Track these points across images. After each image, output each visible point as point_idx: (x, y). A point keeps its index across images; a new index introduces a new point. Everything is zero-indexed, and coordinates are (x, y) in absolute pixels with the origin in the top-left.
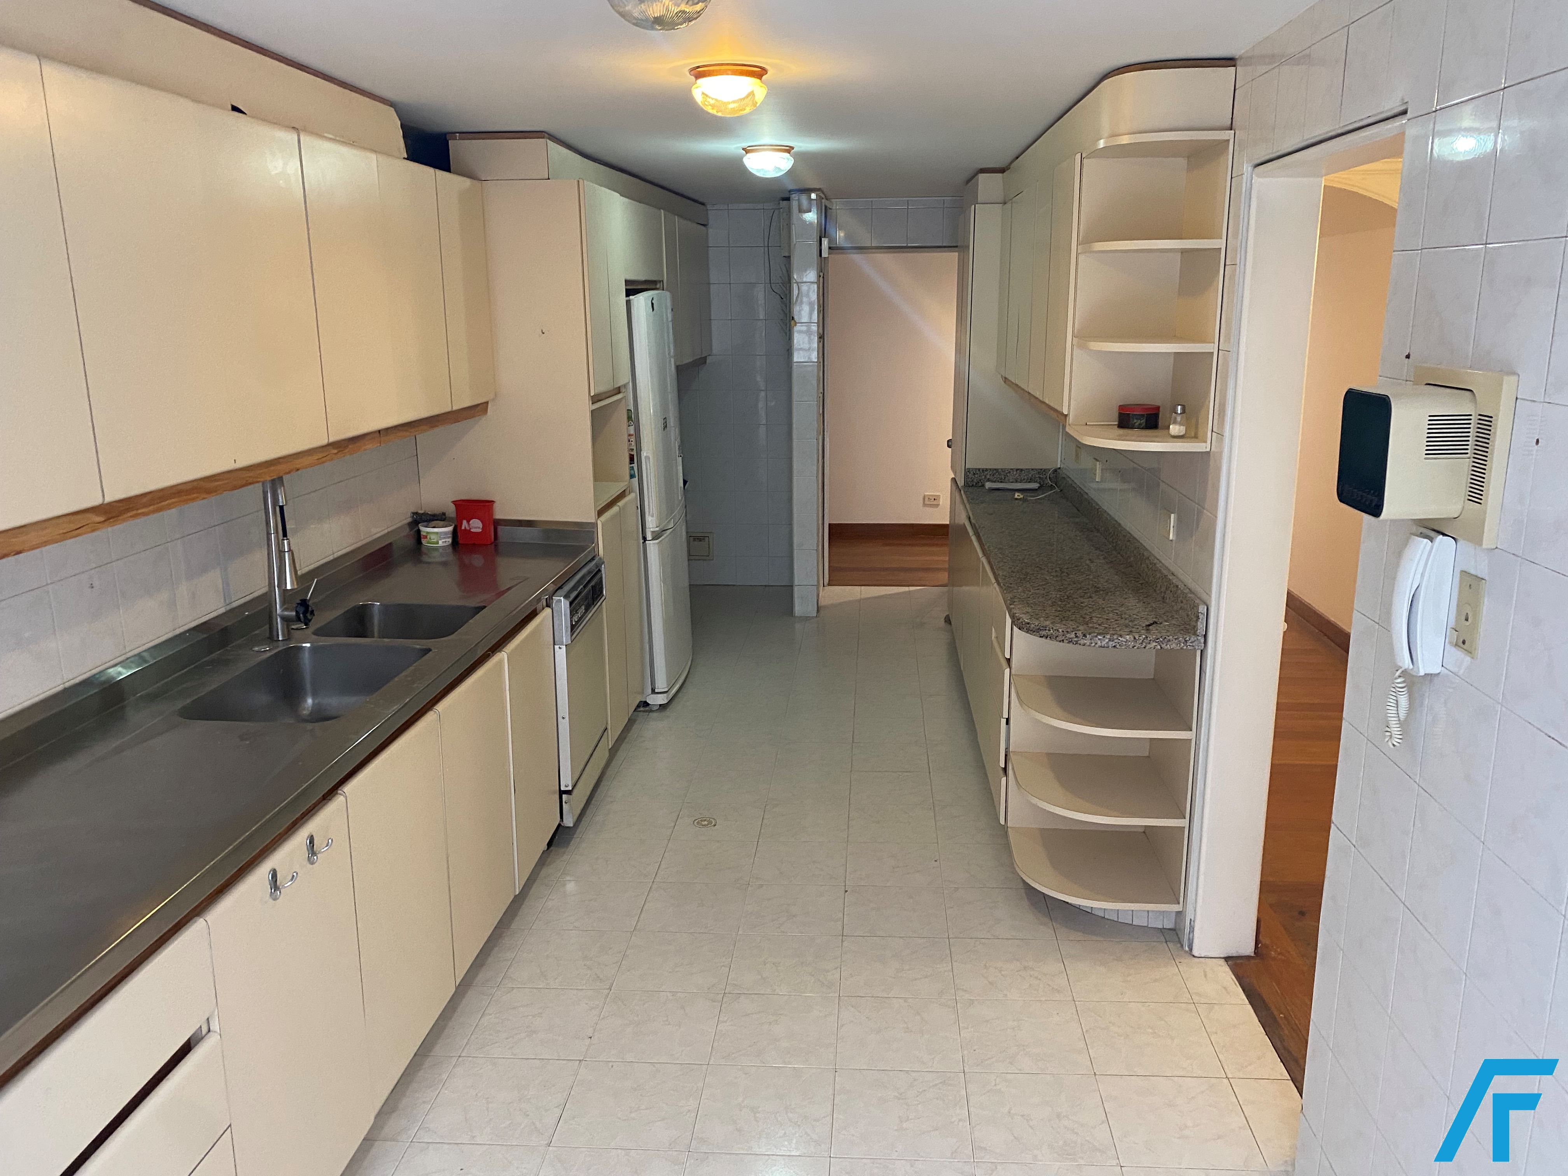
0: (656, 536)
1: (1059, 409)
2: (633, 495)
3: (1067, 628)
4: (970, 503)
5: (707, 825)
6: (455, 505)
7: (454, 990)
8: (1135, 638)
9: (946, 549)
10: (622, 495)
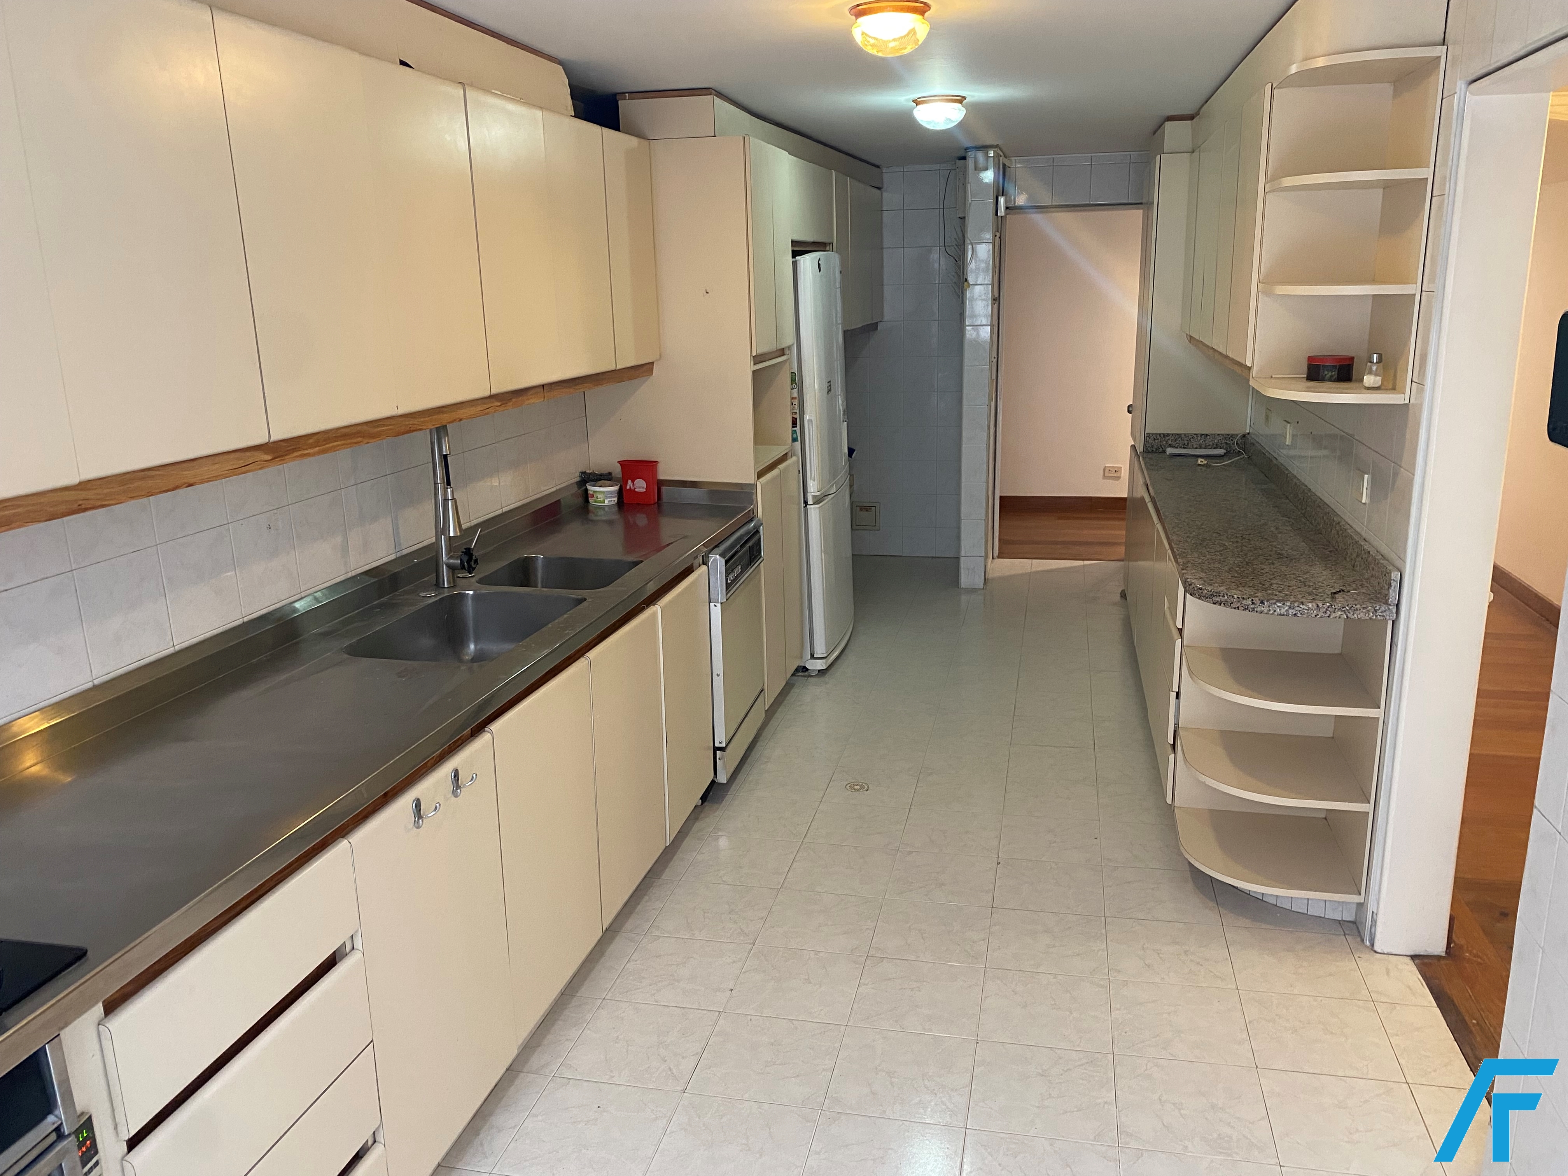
0: (818, 501)
1: (1242, 361)
2: (794, 458)
3: (1243, 595)
4: (1147, 469)
5: (860, 789)
6: (621, 465)
7: (600, 934)
8: (1318, 606)
9: (1123, 523)
10: (784, 458)
